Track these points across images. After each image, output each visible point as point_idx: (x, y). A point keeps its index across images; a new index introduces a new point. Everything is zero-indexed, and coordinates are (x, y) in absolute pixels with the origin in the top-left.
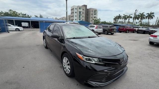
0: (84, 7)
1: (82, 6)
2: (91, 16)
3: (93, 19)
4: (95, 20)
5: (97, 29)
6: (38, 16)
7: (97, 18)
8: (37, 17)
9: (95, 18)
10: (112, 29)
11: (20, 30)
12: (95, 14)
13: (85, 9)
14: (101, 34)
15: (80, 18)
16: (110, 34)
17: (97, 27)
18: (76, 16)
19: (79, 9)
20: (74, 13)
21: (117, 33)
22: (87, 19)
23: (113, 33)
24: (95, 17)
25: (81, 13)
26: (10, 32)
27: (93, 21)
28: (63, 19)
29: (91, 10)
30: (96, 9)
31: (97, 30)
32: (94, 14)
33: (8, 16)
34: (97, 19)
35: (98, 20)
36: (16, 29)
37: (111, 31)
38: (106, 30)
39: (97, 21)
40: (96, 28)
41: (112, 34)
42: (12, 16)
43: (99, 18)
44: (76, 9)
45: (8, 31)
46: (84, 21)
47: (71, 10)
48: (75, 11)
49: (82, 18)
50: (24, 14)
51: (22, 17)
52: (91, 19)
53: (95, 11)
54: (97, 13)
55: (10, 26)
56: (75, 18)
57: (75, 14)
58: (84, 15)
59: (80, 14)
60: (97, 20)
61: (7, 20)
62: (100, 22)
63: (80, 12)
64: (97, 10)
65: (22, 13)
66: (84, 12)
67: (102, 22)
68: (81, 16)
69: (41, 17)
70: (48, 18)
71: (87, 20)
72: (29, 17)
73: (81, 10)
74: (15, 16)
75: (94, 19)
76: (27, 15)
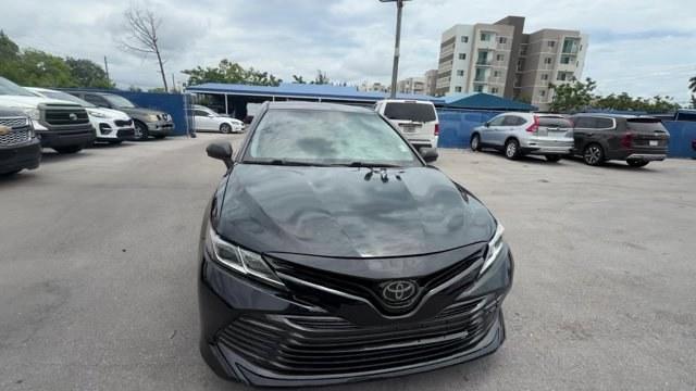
0: (509, 27)
1: (500, 23)
2: (542, 69)
3: (551, 86)
4: (560, 91)
5: (537, 133)
6: (303, 80)
7: (574, 79)
8: (301, 82)
9: (563, 79)
10: (629, 137)
11: (234, 130)
12: (566, 61)
13: (510, 37)
14: (561, 161)
15: (483, 79)
16: (625, 163)
17: (537, 124)
18: (462, 73)
19: (478, 36)
20: (456, 56)
21: (667, 160)
22: (519, 84)
23: (645, 162)
24: (563, 76)
25: (490, 57)
26: (197, 134)
27: (552, 92)
28: (407, 86)
29: (545, 40)
30: (577, 33)
31: (535, 138)
32: (559, 59)
33: (215, 82)
34: (573, 85)
35: (580, 86)
36: (222, 125)
37: (628, 145)
38: (597, 144)
39: (573, 93)
40: (529, 130)
41: (637, 165)
42: (226, 82)
43: (588, 79)
44: (466, 39)
45: (192, 133)
46: (500, 94)
47: (443, 45)
48: (460, 48)
49: (489, 78)
50: (262, 73)
51: (255, 84)
52: (540, 85)
53: (566, 42)
54: (580, 54)
55: (205, 114)
56: (456, 80)
57: (458, 64)
58: (503, 67)
59: (484, 63)
60: (569, 90)
61: (210, 97)
62: (589, 98)
63: (483, 54)
64: (578, 39)
65: (255, 71)
66: (506, 50)
67: (605, 97)
68: (488, 74)
69: (321, 81)
70: (348, 84)
71: (517, 92)
72: (276, 84)
73: (492, 44)
74: (233, 82)
75: (558, 83)
76: (269, 78)
